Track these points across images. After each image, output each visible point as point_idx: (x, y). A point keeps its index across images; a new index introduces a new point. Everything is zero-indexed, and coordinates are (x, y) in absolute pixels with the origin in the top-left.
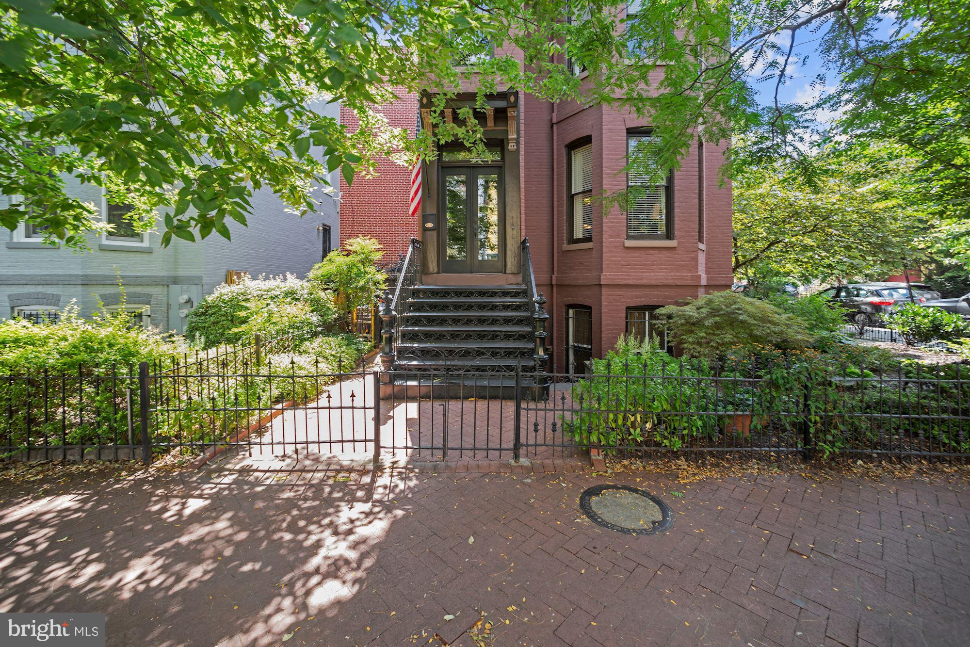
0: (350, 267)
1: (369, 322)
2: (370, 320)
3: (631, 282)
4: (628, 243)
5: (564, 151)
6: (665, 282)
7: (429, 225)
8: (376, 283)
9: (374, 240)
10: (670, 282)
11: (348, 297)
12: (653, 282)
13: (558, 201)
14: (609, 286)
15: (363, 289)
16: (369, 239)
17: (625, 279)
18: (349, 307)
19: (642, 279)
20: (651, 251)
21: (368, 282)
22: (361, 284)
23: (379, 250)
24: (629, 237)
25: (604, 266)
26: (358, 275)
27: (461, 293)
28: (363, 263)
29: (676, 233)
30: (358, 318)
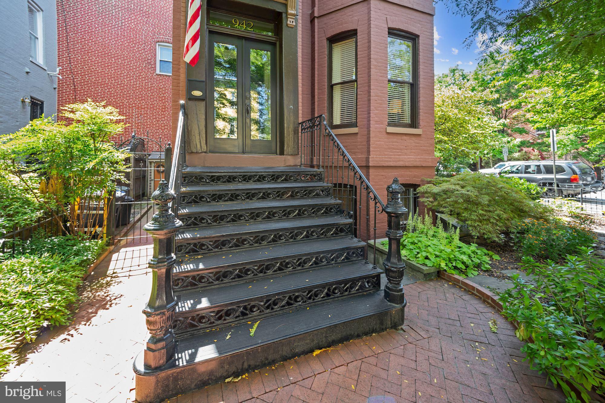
0: (71, 141)
1: (101, 212)
2: (102, 209)
3: (392, 164)
4: (390, 129)
5: (325, 43)
6: (415, 164)
7: (197, 93)
8: (113, 163)
9: (109, 109)
10: (418, 164)
11: (66, 184)
12: (407, 164)
13: (319, 89)
14: (374, 167)
15: (93, 172)
16: (104, 107)
17: (387, 161)
18: (66, 197)
19: (399, 161)
20: (405, 137)
21: (101, 163)
22: (90, 165)
23: (118, 122)
24: (389, 125)
25: (371, 149)
26: (84, 153)
27: (250, 178)
28: (93, 136)
29: (421, 123)
30: (81, 208)
